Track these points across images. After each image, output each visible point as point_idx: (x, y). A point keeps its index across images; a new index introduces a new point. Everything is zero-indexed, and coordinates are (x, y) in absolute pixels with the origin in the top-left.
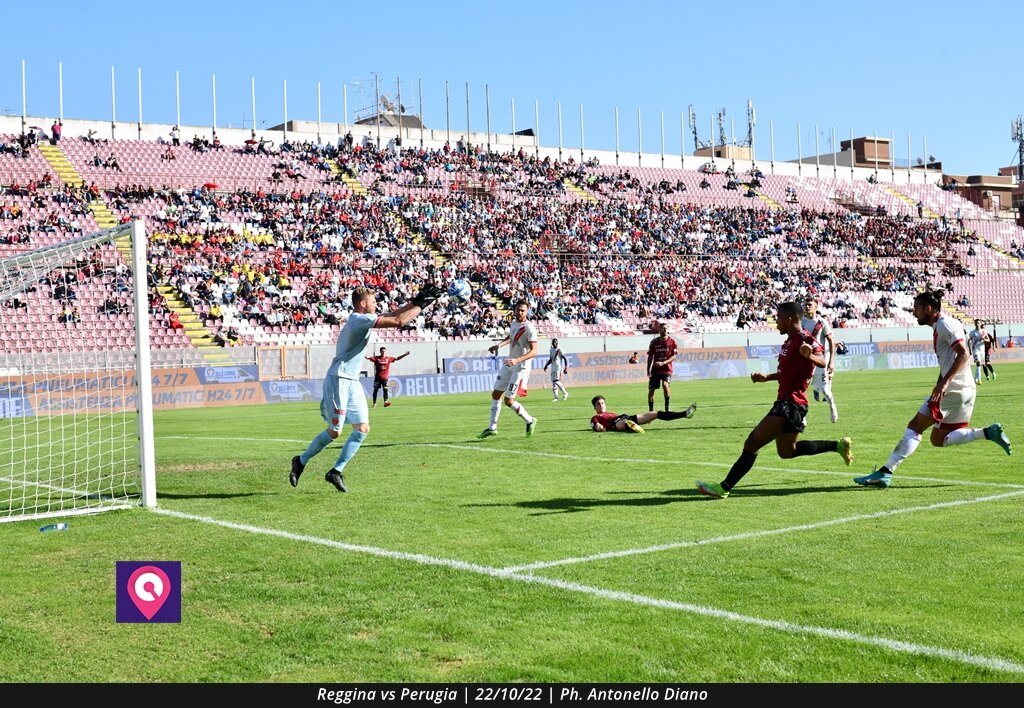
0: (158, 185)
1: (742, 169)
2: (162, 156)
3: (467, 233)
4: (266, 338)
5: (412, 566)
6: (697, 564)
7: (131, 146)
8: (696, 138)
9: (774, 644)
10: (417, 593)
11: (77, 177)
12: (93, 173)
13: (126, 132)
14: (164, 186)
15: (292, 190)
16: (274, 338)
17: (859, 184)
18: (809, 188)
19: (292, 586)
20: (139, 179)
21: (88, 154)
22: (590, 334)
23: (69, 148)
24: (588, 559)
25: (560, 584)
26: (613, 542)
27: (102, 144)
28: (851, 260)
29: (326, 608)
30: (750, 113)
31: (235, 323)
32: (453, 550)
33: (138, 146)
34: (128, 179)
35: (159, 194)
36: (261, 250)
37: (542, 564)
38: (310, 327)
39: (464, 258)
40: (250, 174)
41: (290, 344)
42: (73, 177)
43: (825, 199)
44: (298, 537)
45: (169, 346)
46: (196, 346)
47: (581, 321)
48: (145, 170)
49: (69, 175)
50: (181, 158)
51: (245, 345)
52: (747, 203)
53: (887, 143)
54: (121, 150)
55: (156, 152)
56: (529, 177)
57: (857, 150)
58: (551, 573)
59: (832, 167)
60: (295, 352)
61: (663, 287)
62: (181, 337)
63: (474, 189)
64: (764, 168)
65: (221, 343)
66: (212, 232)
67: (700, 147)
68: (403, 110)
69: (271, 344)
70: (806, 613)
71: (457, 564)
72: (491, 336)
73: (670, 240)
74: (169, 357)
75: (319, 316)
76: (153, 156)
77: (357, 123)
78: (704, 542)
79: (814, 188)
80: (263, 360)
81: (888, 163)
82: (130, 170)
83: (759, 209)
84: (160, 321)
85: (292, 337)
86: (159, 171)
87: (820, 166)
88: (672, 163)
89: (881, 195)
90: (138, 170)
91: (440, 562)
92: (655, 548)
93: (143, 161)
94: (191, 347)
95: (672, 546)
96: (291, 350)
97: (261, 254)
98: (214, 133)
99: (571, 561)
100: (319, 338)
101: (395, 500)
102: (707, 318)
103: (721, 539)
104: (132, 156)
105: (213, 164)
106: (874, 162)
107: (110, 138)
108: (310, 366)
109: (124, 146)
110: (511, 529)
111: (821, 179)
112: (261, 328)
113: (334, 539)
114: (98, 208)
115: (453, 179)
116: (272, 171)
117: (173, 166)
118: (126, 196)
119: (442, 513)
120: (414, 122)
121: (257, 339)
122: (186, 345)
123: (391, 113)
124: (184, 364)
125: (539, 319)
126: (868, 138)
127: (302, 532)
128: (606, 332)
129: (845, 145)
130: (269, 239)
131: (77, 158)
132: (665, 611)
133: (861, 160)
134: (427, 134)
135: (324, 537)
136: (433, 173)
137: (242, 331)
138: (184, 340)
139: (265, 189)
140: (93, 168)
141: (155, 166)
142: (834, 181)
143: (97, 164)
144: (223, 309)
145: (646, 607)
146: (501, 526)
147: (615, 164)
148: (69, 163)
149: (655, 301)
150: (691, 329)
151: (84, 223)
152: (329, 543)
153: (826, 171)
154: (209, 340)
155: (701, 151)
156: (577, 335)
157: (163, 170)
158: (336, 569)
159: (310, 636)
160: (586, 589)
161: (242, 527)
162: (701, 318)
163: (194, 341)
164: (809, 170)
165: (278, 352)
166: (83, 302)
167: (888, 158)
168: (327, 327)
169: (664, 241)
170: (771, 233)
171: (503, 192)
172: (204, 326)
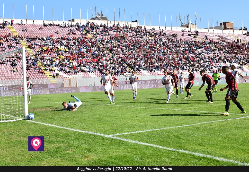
0: (38, 36)
1: (193, 30)
2: (39, 28)
3: (119, 48)
4: (66, 76)
5: (86, 134)
6: (158, 134)
7: (31, 26)
8: (181, 22)
9: (168, 154)
10: (86, 141)
11: (17, 34)
12: (21, 33)
13: (30, 22)
14: (40, 36)
15: (73, 37)
16: (68, 76)
17: (225, 34)
18: (211, 35)
19: (56, 139)
20: (33, 34)
21: (20, 28)
22: (152, 75)
23: (15, 26)
24: (131, 133)
25: (122, 139)
26: (139, 129)
27: (24, 25)
28: (222, 55)
29: (63, 145)
30: (196, 16)
31: (58, 72)
32: (98, 131)
33: (33, 26)
34: (30, 34)
35: (39, 38)
36: (65, 53)
37: (119, 134)
38: (78, 73)
39: (119, 55)
40: (62, 33)
41: (72, 78)
42: (16, 34)
43: (215, 38)
44: (61, 127)
45: (41, 78)
46: (48, 78)
47: (149, 71)
48: (35, 32)
49: (15, 33)
50: (44, 29)
51: (61, 78)
52: (194, 40)
53: (232, 23)
54: (29, 27)
55: (38, 27)
56: (136, 33)
57: (224, 25)
58: (120, 136)
59: (217, 30)
60: (74, 80)
61: (171, 62)
62: (44, 76)
63: (121, 36)
64: (199, 30)
65: (55, 77)
66: (52, 48)
67: (182, 25)
68: (103, 15)
69: (68, 78)
70: (180, 146)
71: (98, 134)
72: (125, 75)
73: (173, 50)
74: (41, 81)
75: (80, 70)
76: (37, 28)
77: (91, 19)
78: (162, 129)
79: (212, 36)
80: (65, 82)
81: (233, 29)
82: (31, 32)
83: (198, 41)
84: (38, 72)
85: (73, 76)
86: (39, 32)
87: (214, 30)
88: (174, 29)
89: (231, 37)
90: (33, 32)
91: (94, 133)
92: (149, 130)
93: (35, 30)
94: (46, 78)
95: (153, 130)
96: (73, 79)
97: (65, 54)
98: (53, 22)
99: (126, 133)
100: (80, 76)
101: (88, 118)
102: (183, 70)
103: (166, 128)
104: (32, 28)
105: (53, 30)
106: (229, 28)
107: (26, 24)
108: (77, 83)
109: (29, 26)
110: (115, 125)
111: (214, 33)
112: (65, 73)
113: (70, 128)
114: (23, 42)
115: (116, 34)
116: (68, 32)
117: (42, 31)
118: (30, 39)
119: (99, 121)
120: (106, 19)
121: (64, 76)
122: (45, 78)
123: (100, 16)
124: (45, 83)
125: (138, 71)
126: (227, 22)
127: (62, 126)
128: (156, 74)
129: (221, 24)
130: (67, 50)
131: (17, 29)
132: (145, 146)
133: (225, 28)
134: (109, 22)
135: (67, 127)
136: (110, 32)
137: (60, 74)
138: (45, 76)
139: (66, 37)
140: (21, 32)
141: (38, 31)
142: (218, 33)
143: (22, 31)
144: (55, 68)
145: (140, 145)
146: (112, 125)
147: (159, 30)
148: (15, 30)
149: (169, 66)
150: (179, 73)
151: (19, 46)
152: (68, 129)
153: (216, 31)
154: (52, 76)
155: (182, 26)
156: (148, 75)
157: (40, 32)
158: (68, 135)
159: (57, 151)
160: (127, 140)
161: (48, 125)
162: (182, 70)
163: (47, 77)
164: (211, 31)
165: (69, 80)
166: (18, 67)
167: (233, 27)
168: (82, 73)
169: (172, 50)
170: (200, 48)
171: (129, 37)
172: (50, 73)
